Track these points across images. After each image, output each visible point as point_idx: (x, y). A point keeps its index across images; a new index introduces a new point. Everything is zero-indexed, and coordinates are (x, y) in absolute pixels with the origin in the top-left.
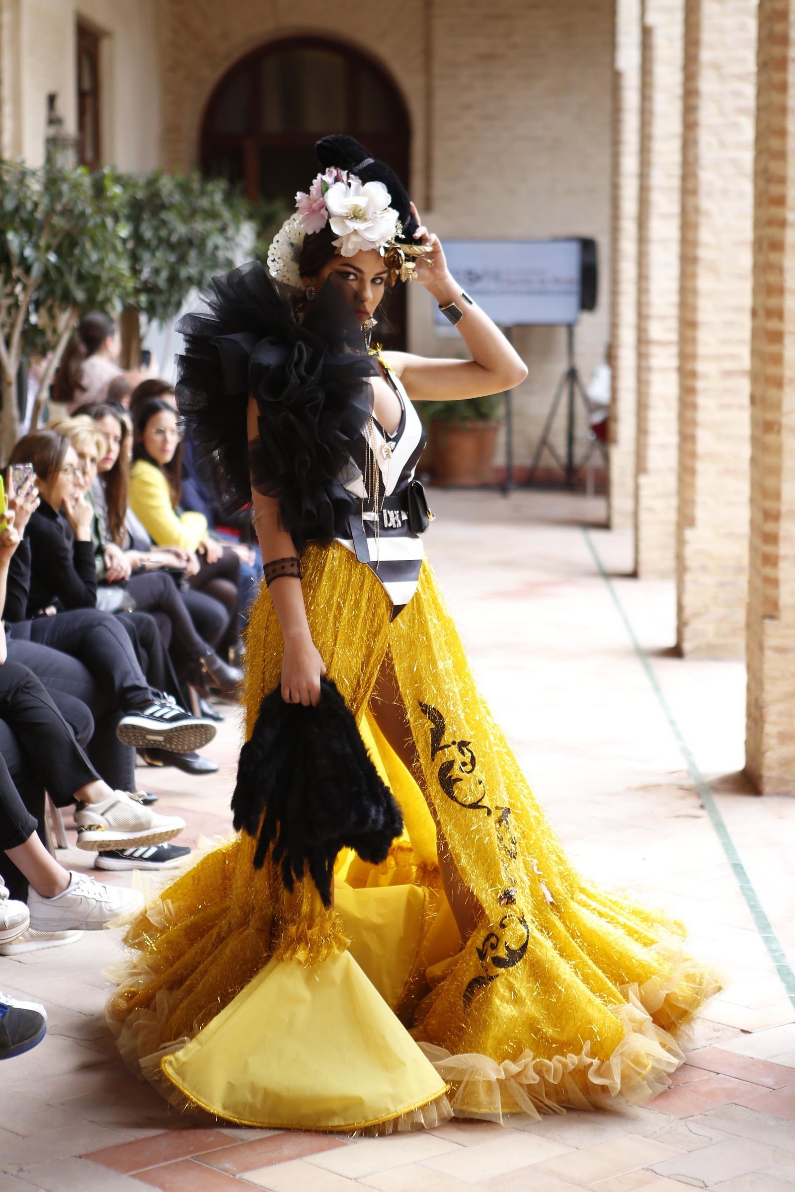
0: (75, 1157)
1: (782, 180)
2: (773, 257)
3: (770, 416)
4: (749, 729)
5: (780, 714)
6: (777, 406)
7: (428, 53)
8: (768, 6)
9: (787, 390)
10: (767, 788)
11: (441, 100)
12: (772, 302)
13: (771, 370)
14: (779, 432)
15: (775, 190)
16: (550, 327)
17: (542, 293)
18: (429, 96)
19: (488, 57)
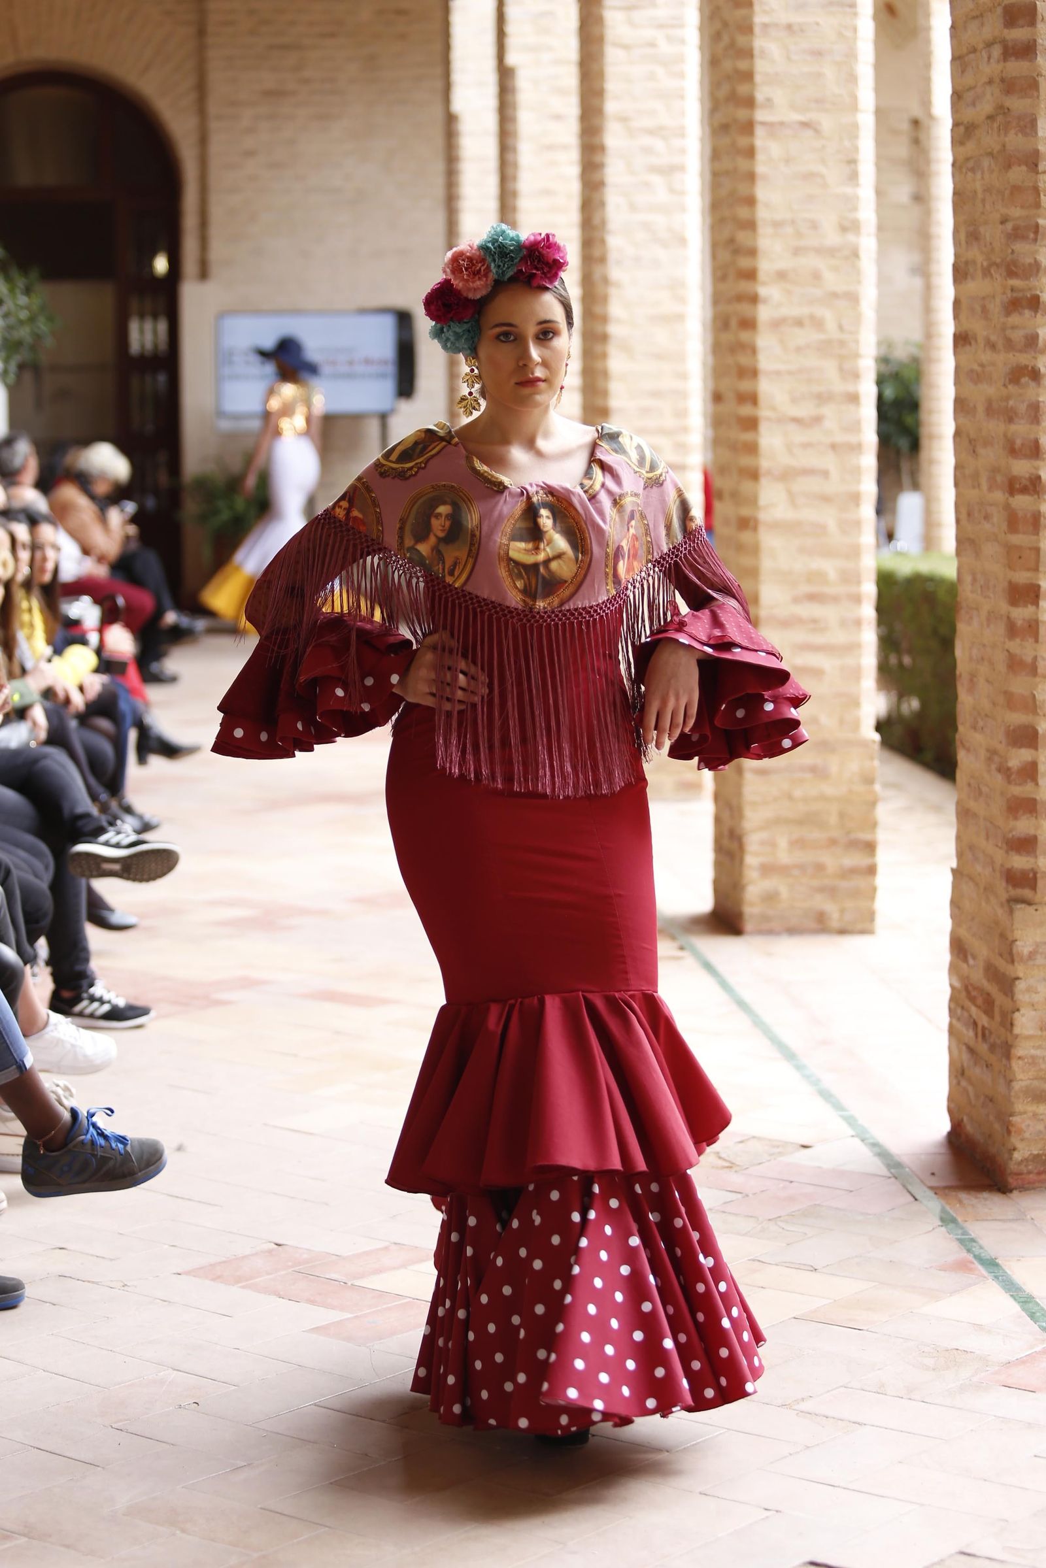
0: (175, 1274)
1: (752, 252)
2: (744, 336)
3: (745, 512)
4: (718, 865)
5: (763, 843)
6: (753, 501)
7: (201, 89)
8: (727, 65)
9: (764, 482)
10: (749, 926)
11: (217, 145)
12: (745, 386)
13: (745, 461)
14: (755, 529)
15: (744, 263)
16: (356, 418)
17: (350, 376)
18: (203, 140)
19: (275, 94)
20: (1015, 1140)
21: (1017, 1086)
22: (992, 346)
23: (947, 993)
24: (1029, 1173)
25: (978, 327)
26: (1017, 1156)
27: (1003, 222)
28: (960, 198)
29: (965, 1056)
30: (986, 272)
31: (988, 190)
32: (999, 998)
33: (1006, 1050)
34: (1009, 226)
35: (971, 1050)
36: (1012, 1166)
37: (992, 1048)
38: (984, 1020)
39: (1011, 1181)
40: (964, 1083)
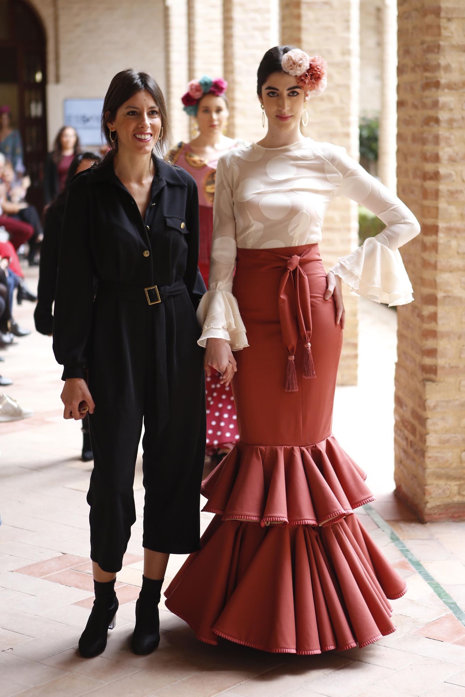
11: (63, 21)
20: (427, 498)
21: (428, 471)
22: (415, 107)
23: (392, 422)
24: (435, 514)
25: (409, 98)
26: (429, 506)
27: (422, 43)
28: (401, 33)
29: (402, 455)
30: (413, 70)
31: (415, 28)
32: (419, 427)
33: (422, 453)
34: (425, 46)
35: (405, 452)
36: (427, 511)
37: (416, 451)
38: (411, 437)
39: (426, 518)
40: (402, 467)
